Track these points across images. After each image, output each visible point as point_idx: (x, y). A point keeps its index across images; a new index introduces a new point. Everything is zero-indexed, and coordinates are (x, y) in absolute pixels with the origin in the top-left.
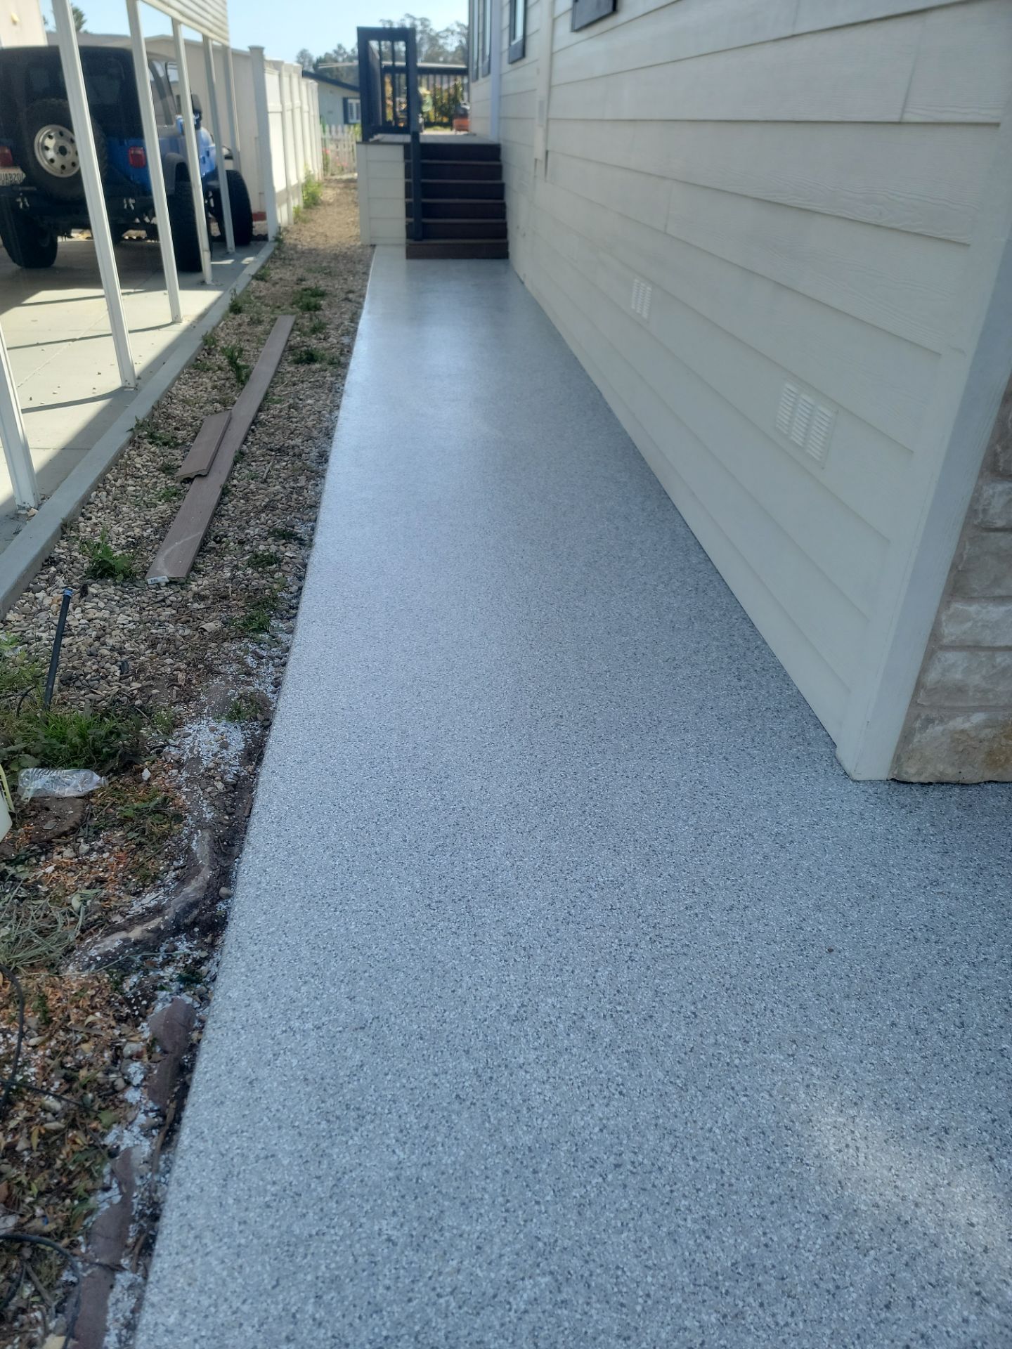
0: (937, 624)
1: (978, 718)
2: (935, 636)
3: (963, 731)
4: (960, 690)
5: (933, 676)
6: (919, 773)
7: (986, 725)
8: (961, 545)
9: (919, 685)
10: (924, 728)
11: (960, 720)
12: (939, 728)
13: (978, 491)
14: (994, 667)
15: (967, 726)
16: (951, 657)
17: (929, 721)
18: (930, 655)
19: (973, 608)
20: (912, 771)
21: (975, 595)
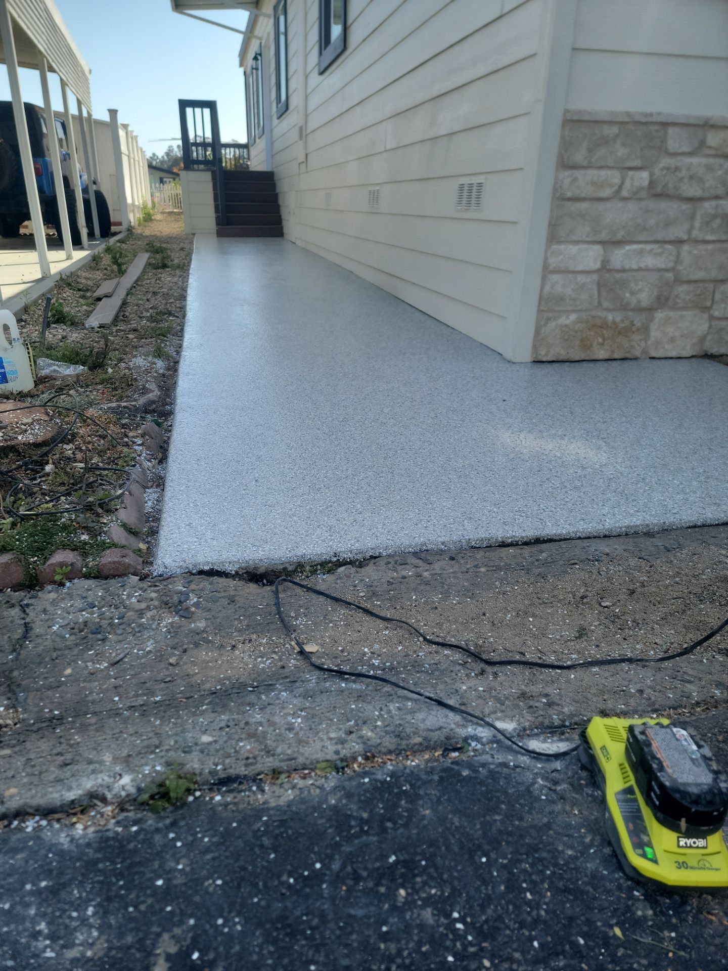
0: (546, 259)
1: (573, 317)
2: (545, 266)
3: (566, 326)
4: (562, 299)
5: (547, 289)
6: (546, 355)
7: (579, 321)
8: (552, 210)
9: (541, 298)
10: (546, 324)
11: (564, 318)
12: (554, 324)
13: (556, 178)
14: (577, 283)
15: (568, 322)
16: (555, 277)
17: (548, 319)
18: (544, 279)
19: (562, 247)
20: (543, 353)
21: (562, 239)
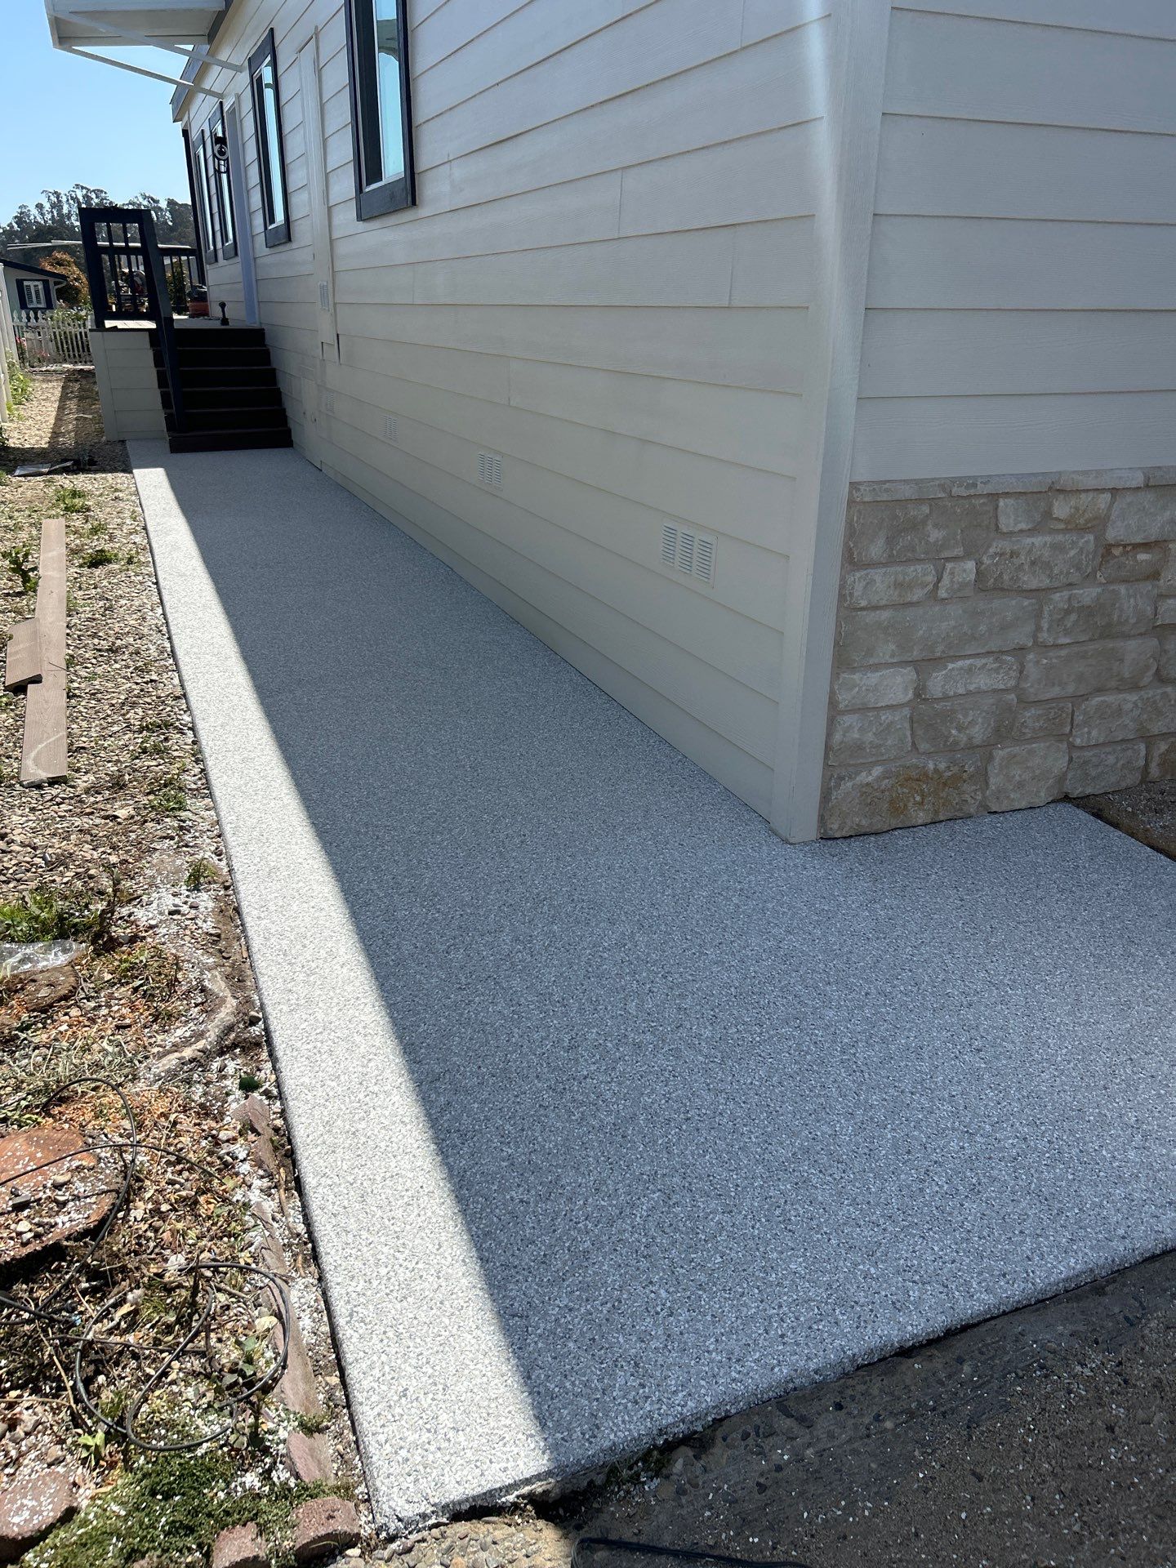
0: (832, 694)
1: (877, 771)
2: (833, 703)
3: (868, 784)
4: (859, 747)
5: (838, 737)
6: (841, 828)
7: (886, 776)
8: (838, 625)
9: (828, 748)
10: (838, 786)
11: (864, 774)
12: (849, 784)
13: (843, 580)
14: (881, 724)
15: (870, 779)
16: (848, 720)
17: (841, 778)
18: (831, 722)
19: (856, 677)
20: (835, 827)
21: (856, 665)
